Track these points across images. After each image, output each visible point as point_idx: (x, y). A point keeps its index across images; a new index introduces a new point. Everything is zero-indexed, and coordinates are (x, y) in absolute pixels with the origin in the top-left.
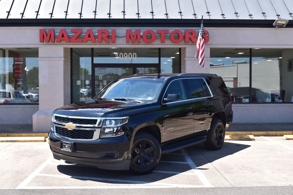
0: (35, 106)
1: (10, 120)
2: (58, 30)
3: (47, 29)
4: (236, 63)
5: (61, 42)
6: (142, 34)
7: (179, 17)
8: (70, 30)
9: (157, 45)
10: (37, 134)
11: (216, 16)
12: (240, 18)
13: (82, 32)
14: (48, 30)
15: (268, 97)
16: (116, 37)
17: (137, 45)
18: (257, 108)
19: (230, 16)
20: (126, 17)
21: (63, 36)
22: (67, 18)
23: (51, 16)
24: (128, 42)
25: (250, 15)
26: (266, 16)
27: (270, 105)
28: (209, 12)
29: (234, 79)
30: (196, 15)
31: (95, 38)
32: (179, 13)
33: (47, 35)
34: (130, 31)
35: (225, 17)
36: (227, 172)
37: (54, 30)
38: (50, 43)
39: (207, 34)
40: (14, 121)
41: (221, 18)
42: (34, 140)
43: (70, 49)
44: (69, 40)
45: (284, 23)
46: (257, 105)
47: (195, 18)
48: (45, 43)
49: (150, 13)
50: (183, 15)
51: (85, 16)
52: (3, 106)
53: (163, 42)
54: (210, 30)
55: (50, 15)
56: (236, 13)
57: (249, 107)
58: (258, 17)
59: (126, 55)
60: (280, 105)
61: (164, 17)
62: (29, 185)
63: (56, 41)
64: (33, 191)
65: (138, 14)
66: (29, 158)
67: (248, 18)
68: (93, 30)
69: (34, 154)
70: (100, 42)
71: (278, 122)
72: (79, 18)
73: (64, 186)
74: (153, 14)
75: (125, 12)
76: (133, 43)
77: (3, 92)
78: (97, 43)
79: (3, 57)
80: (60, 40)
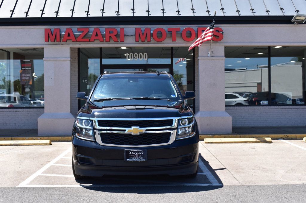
0: (41, 109)
1: (15, 124)
2: (64, 29)
3: (53, 27)
4: (260, 67)
5: (67, 41)
6: (152, 32)
7: (191, 14)
8: (76, 29)
9: (168, 43)
10: (43, 138)
11: (231, 12)
12: (256, 14)
13: (89, 31)
14: (54, 29)
15: (289, 99)
16: (125, 35)
17: (146, 43)
18: (277, 110)
19: (246, 12)
20: (135, 15)
21: (69, 35)
22: (73, 16)
23: (57, 15)
24: (137, 41)
25: (268, 11)
26: (284, 12)
27: (291, 107)
28: (224, 9)
29: (258, 85)
30: (209, 11)
31: (103, 37)
32: (191, 9)
33: (52, 35)
34: (140, 29)
35: (240, 14)
36: (238, 172)
37: (60, 29)
38: (56, 42)
39: (221, 32)
40: (18, 125)
41: (236, 14)
42: (39, 144)
43: (77, 49)
44: (76, 39)
45: (303, 18)
46: (277, 107)
47: (208, 15)
48: (50, 42)
49: (161, 10)
50: (195, 12)
51: (92, 14)
52: (7, 110)
53: (174, 40)
54: (225, 28)
55: (56, 13)
56: (252, 9)
57: (269, 110)
58: (275, 12)
59: (136, 56)
60: (301, 107)
61: (176, 14)
62: (31, 183)
63: (61, 41)
64: (34, 189)
65: (148, 11)
66: (32, 160)
67: (266, 14)
68: (101, 29)
69: (38, 156)
70: (108, 41)
71: (300, 125)
72: (86, 16)
73: (67, 184)
74: (163, 12)
75: (134, 10)
76: (143, 41)
77: (8, 97)
78: (105, 42)
79: (8, 59)
80: (66, 40)
